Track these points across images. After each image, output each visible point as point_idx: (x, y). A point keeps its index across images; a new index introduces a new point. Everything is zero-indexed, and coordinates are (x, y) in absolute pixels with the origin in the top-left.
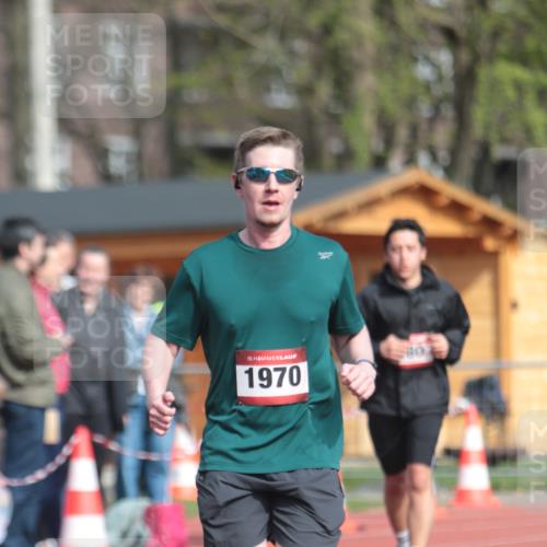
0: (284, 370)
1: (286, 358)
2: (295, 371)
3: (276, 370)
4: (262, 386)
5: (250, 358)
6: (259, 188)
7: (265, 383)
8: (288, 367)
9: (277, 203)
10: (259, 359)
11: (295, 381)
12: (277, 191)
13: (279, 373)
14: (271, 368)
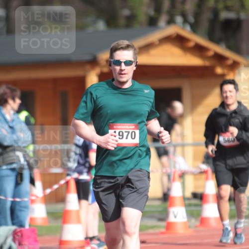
0: (129, 132)
1: (130, 127)
2: (133, 133)
3: (126, 132)
4: (119, 138)
5: (115, 127)
6: (118, 68)
7: (121, 137)
8: (131, 131)
9: (125, 74)
10: (119, 127)
11: (133, 137)
12: (124, 70)
13: (127, 133)
14: (124, 131)
